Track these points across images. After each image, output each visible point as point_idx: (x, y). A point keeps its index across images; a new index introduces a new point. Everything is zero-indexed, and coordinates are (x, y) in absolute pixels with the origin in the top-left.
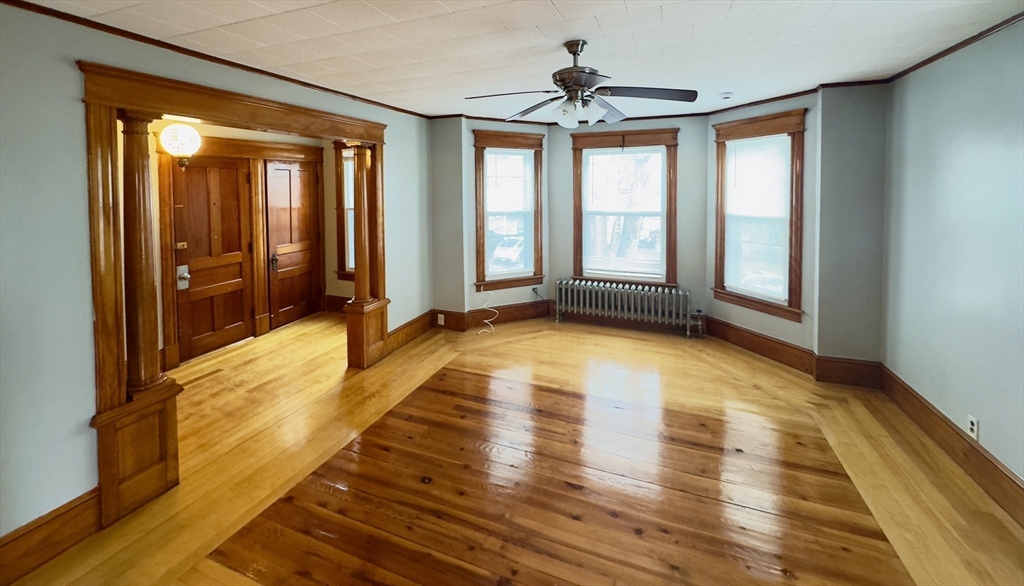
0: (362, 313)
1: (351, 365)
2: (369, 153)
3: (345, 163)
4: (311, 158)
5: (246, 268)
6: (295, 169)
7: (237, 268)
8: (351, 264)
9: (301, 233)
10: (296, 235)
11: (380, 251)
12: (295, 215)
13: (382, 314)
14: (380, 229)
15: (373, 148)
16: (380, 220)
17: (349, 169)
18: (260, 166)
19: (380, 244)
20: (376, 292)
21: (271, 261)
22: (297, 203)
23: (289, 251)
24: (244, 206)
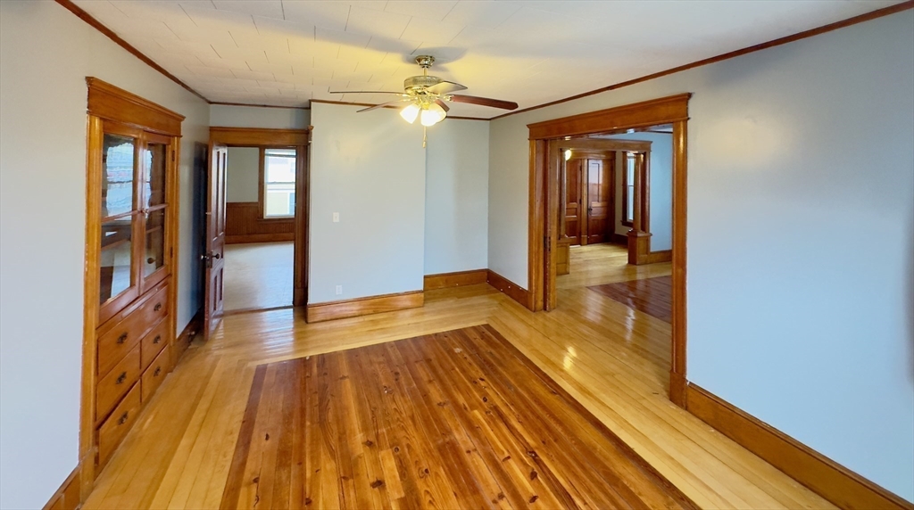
0: (636, 237)
1: (630, 262)
2: (642, 156)
4: (609, 157)
5: (579, 211)
6: (600, 162)
7: (574, 210)
8: (631, 217)
9: (603, 197)
10: (600, 198)
11: (647, 208)
12: (600, 187)
13: (647, 240)
14: (647, 195)
15: (645, 154)
17: (631, 163)
18: (586, 161)
19: (647, 204)
20: (644, 226)
21: (589, 209)
22: (601, 182)
23: (597, 205)
24: (579, 181)
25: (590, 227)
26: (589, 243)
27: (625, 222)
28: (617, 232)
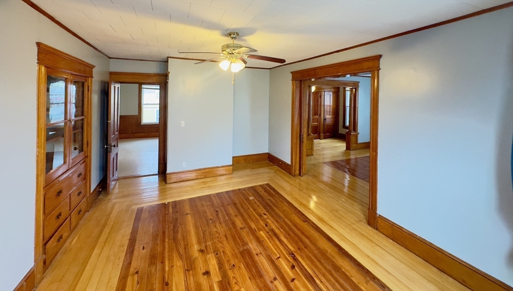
0: (350, 135)
1: (347, 149)
2: (354, 90)
3: (347, 92)
4: (336, 90)
5: (319, 120)
6: (331, 93)
7: (317, 120)
8: (347, 124)
9: (332, 112)
10: (331, 113)
11: (356, 118)
12: (331, 107)
15: (355, 89)
16: (357, 109)
17: (348, 94)
18: (323, 93)
19: (356, 116)
20: (355, 129)
21: (325, 119)
23: (329, 117)
24: (319, 104)
25: (325, 130)
26: (325, 138)
27: (344, 127)
28: (340, 132)
